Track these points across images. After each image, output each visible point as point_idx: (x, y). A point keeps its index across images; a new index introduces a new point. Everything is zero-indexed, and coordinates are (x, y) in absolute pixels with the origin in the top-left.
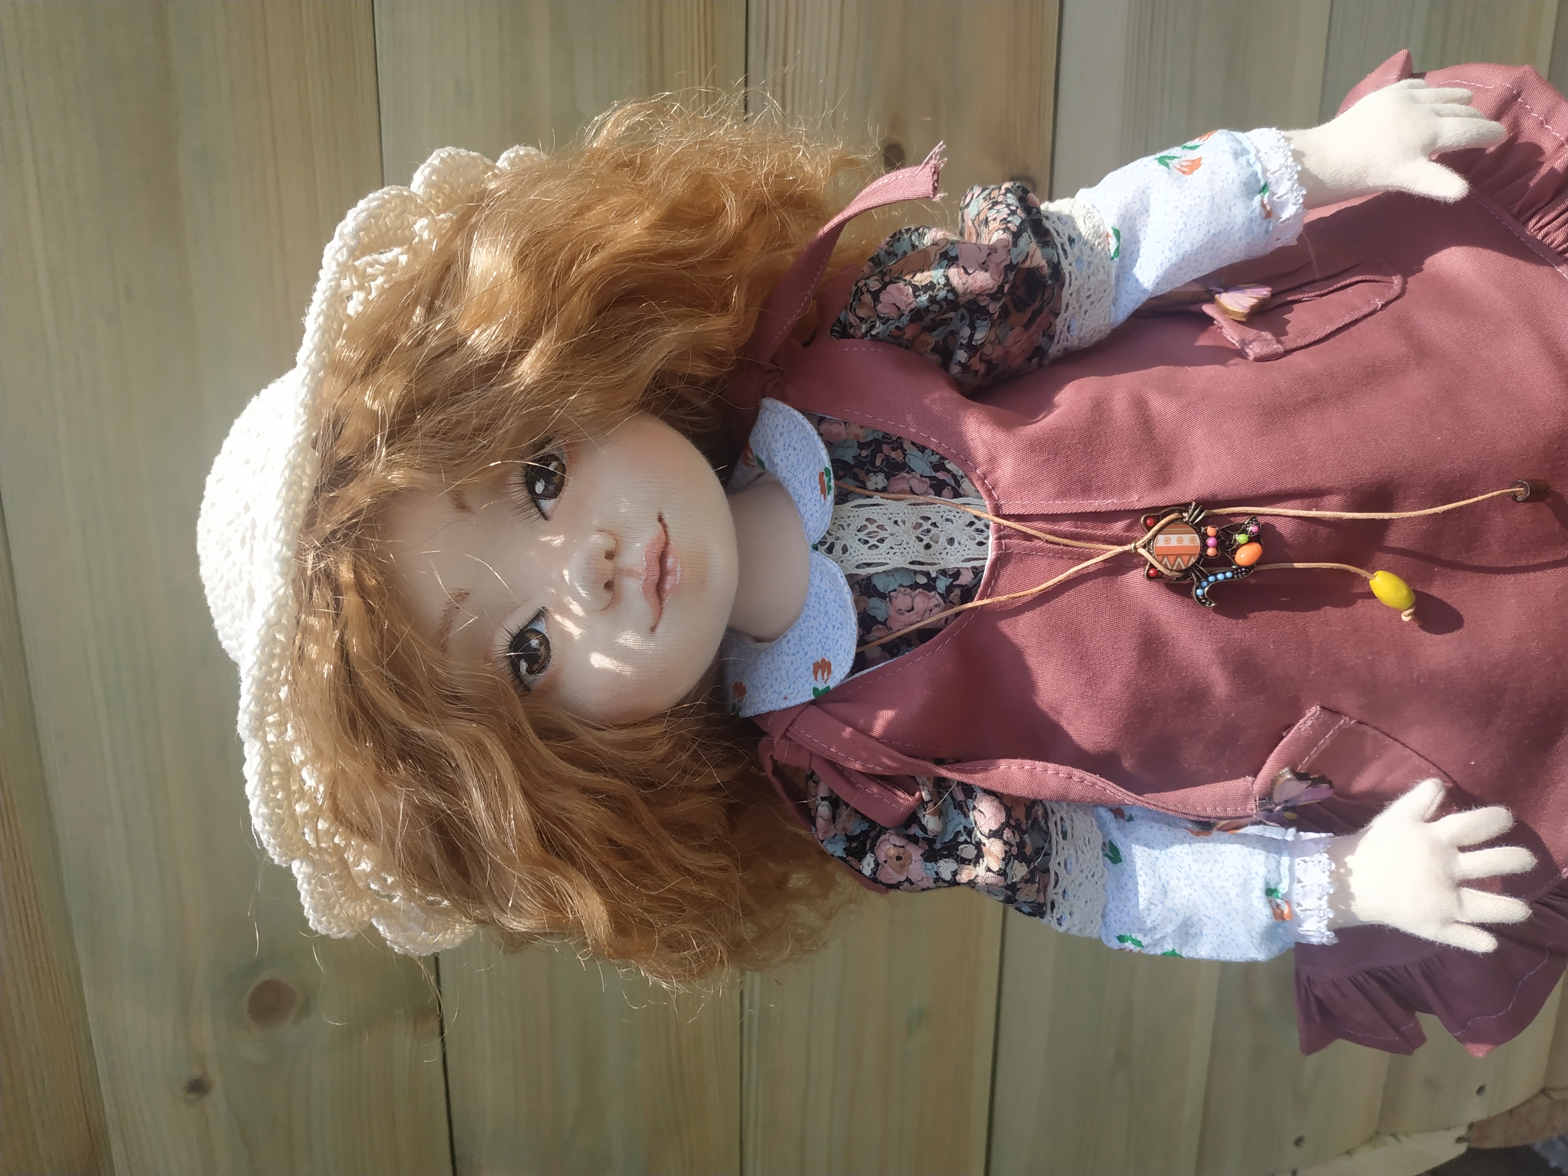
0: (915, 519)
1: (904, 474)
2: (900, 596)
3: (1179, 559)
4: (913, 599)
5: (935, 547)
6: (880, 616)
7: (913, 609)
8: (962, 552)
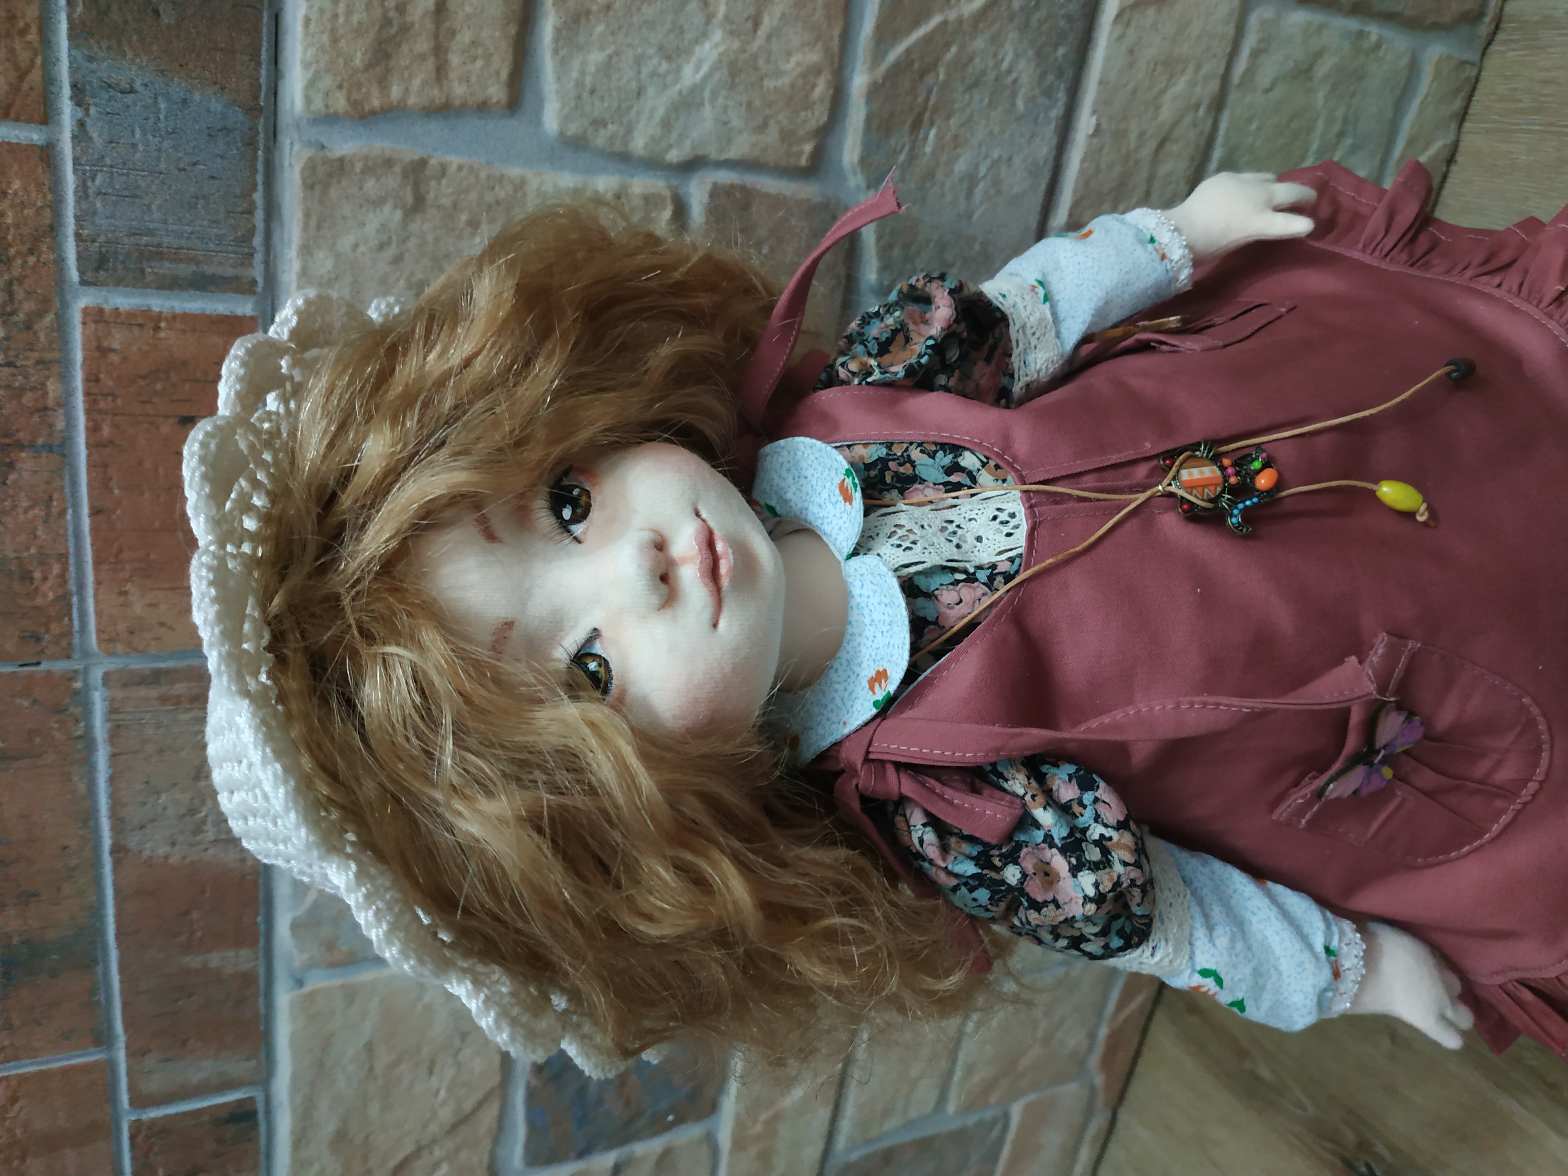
0: (938, 523)
1: (916, 486)
2: (945, 592)
3: (1206, 490)
4: (958, 592)
5: (965, 547)
6: (931, 616)
7: (961, 601)
8: (993, 547)
